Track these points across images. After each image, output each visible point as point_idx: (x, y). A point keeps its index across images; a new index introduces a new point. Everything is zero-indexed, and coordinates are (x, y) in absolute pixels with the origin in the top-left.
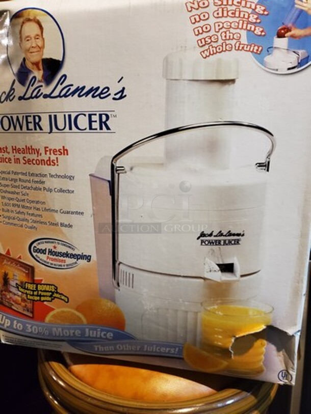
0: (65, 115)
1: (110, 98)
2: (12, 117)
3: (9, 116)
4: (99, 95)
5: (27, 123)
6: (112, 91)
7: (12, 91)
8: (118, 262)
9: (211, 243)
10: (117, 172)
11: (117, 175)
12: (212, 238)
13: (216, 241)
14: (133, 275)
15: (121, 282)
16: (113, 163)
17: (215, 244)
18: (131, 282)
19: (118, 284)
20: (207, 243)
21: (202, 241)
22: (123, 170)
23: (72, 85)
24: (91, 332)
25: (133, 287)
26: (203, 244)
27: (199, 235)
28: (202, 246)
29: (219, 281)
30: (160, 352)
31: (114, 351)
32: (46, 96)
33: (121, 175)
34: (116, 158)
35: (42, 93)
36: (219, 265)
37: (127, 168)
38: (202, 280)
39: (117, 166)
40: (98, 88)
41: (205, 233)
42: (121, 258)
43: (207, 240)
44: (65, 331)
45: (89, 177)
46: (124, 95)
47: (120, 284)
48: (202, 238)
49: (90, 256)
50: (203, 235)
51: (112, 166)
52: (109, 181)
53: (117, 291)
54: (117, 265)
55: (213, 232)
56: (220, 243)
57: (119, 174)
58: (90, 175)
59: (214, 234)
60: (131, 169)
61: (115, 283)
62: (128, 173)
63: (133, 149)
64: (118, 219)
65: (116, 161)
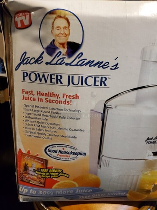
0: (79, 77)
1: (109, 68)
2: (39, 74)
3: (36, 73)
4: (102, 66)
5: (51, 79)
6: (111, 65)
7: (41, 58)
8: (102, 156)
9: (151, 143)
10: (108, 108)
11: (107, 110)
12: (152, 140)
13: (154, 142)
14: (109, 161)
15: (102, 165)
16: (106, 104)
17: (153, 143)
18: (107, 165)
19: (100, 167)
20: (149, 143)
21: (147, 142)
22: (111, 107)
23: (86, 59)
24: (80, 190)
25: (108, 167)
26: (148, 143)
27: (146, 139)
28: (147, 145)
29: (152, 160)
30: (116, 195)
31: (90, 198)
32: (67, 64)
33: (109, 110)
34: (107, 101)
35: (65, 62)
36: (153, 153)
37: (113, 106)
38: (144, 160)
39: (108, 105)
40: (102, 62)
41: (149, 138)
42: (104, 153)
43: (149, 142)
44: (63, 192)
45: (90, 111)
46: (117, 67)
47: (101, 166)
48: (147, 141)
49: (86, 153)
50: (148, 139)
51: (105, 105)
52: (102, 113)
53: (99, 170)
54: (101, 157)
55: (153, 137)
56: (155, 142)
57: (108, 109)
58: (91, 110)
59: (153, 138)
60: (116, 107)
61: (99, 166)
62: (113, 109)
63: (118, 97)
64: (104, 133)
65: (108, 102)
